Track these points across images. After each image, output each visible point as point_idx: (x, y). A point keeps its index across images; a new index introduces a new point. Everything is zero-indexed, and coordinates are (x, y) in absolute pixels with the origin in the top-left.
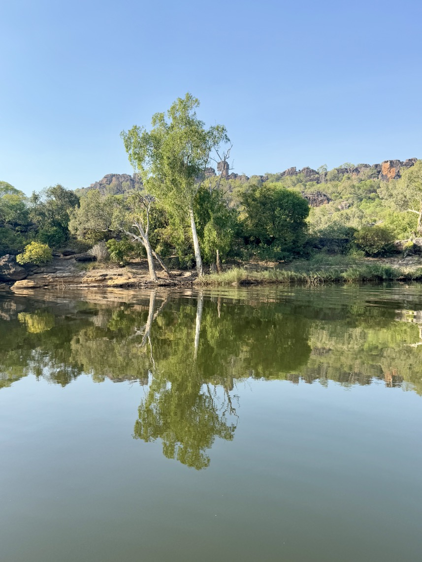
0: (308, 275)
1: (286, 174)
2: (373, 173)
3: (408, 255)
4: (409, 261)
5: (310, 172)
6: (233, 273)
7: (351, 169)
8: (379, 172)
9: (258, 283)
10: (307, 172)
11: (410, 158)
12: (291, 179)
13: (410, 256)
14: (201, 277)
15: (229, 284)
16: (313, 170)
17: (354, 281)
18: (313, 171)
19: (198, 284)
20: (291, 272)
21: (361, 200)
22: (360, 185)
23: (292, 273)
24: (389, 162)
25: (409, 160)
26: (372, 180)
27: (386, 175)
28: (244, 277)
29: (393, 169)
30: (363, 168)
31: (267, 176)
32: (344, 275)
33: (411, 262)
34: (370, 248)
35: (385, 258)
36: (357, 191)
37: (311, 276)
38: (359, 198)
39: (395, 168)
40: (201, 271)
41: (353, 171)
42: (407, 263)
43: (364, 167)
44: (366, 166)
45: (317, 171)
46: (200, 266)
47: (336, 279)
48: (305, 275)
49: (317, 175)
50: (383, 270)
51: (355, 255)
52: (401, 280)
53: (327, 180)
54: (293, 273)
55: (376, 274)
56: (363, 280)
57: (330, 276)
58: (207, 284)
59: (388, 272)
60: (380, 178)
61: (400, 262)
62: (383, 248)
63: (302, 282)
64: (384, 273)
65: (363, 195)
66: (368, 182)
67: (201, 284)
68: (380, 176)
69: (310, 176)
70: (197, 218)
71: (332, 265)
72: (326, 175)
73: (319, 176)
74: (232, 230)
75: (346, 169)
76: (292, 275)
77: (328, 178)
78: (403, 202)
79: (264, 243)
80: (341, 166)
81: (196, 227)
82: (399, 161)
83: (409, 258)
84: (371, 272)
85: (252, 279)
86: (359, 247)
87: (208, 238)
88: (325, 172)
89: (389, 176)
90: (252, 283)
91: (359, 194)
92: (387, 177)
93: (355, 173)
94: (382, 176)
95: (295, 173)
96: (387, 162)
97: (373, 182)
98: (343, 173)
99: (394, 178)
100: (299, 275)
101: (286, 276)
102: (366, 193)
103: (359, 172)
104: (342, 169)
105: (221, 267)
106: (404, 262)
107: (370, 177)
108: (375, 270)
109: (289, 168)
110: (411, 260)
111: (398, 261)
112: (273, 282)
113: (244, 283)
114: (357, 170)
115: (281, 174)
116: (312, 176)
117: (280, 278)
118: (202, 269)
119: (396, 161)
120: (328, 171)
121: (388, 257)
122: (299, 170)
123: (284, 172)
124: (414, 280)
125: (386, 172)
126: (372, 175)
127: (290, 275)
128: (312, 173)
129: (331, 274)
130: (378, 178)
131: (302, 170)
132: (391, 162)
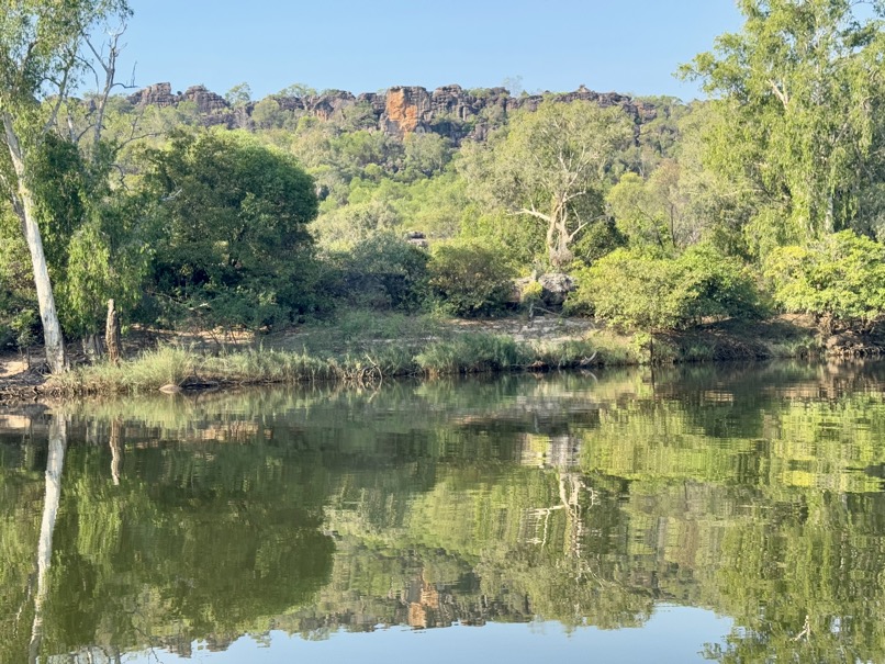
0: (341, 361)
1: (144, 100)
2: (365, 114)
3: (538, 313)
4: (543, 325)
5: (209, 100)
6: (160, 362)
7: (311, 100)
8: (378, 113)
9: (221, 385)
10: (200, 99)
11: (447, 85)
12: (162, 115)
13: (542, 314)
14: (61, 374)
15: (151, 390)
16: (215, 95)
17: (443, 373)
18: (216, 98)
19: (54, 394)
20: (300, 355)
21: (348, 179)
22: (338, 142)
23: (304, 356)
24: (402, 91)
25: (445, 89)
26: (364, 130)
27: (396, 123)
28: (187, 371)
29: (413, 108)
30: (339, 101)
31: (92, 102)
32: (421, 359)
33: (546, 329)
34: (464, 298)
35: (493, 320)
36: (334, 157)
37: (347, 363)
38: (342, 175)
39: (415, 107)
40: (61, 357)
41: (318, 106)
42: (540, 331)
43: (341, 97)
44: (344, 96)
45: (224, 97)
46: (58, 344)
47: (401, 369)
48: (332, 361)
49: (226, 109)
50: (499, 350)
51: (439, 312)
52: (537, 369)
53: (253, 124)
54: (306, 358)
55: (487, 356)
56: (461, 372)
57: (389, 363)
58: (81, 392)
59: (510, 350)
60: (382, 129)
61: (525, 328)
62: (490, 298)
63: (327, 379)
64: (503, 353)
65: (351, 168)
66: (356, 136)
67: (65, 393)
68: (382, 124)
69: (208, 109)
70: (46, 214)
71: (389, 337)
72: (249, 110)
73: (230, 112)
74: (150, 247)
75: (297, 99)
76: (302, 364)
77: (256, 117)
78: (511, 193)
79: (217, 282)
80: (285, 91)
81: (43, 237)
82: (424, 89)
83: (540, 320)
84: (476, 352)
85: (204, 376)
86: (442, 294)
87: (80, 267)
88: (245, 102)
89: (402, 124)
90: (208, 386)
91: (342, 166)
92: (398, 127)
93: (321, 112)
94: (388, 123)
95: (169, 97)
96: (398, 89)
97: (368, 136)
98: (292, 108)
99: (414, 130)
100: (320, 362)
101: (289, 366)
102: (358, 164)
103: (332, 109)
104: (288, 100)
105: (118, 344)
106: (534, 329)
107: (359, 124)
108: (483, 347)
109: (153, 84)
110: (547, 324)
111: (521, 327)
112: (257, 383)
113: (191, 387)
114: (325, 105)
115: (129, 98)
116: (214, 111)
117: (276, 371)
118: (61, 352)
119: (419, 88)
120: (252, 100)
121: (498, 317)
122: (179, 93)
123: (139, 95)
124: (563, 368)
125: (396, 116)
126: (363, 119)
127: (298, 362)
128: (212, 103)
129: (390, 359)
130: (378, 129)
131: (187, 94)
132: (407, 91)
